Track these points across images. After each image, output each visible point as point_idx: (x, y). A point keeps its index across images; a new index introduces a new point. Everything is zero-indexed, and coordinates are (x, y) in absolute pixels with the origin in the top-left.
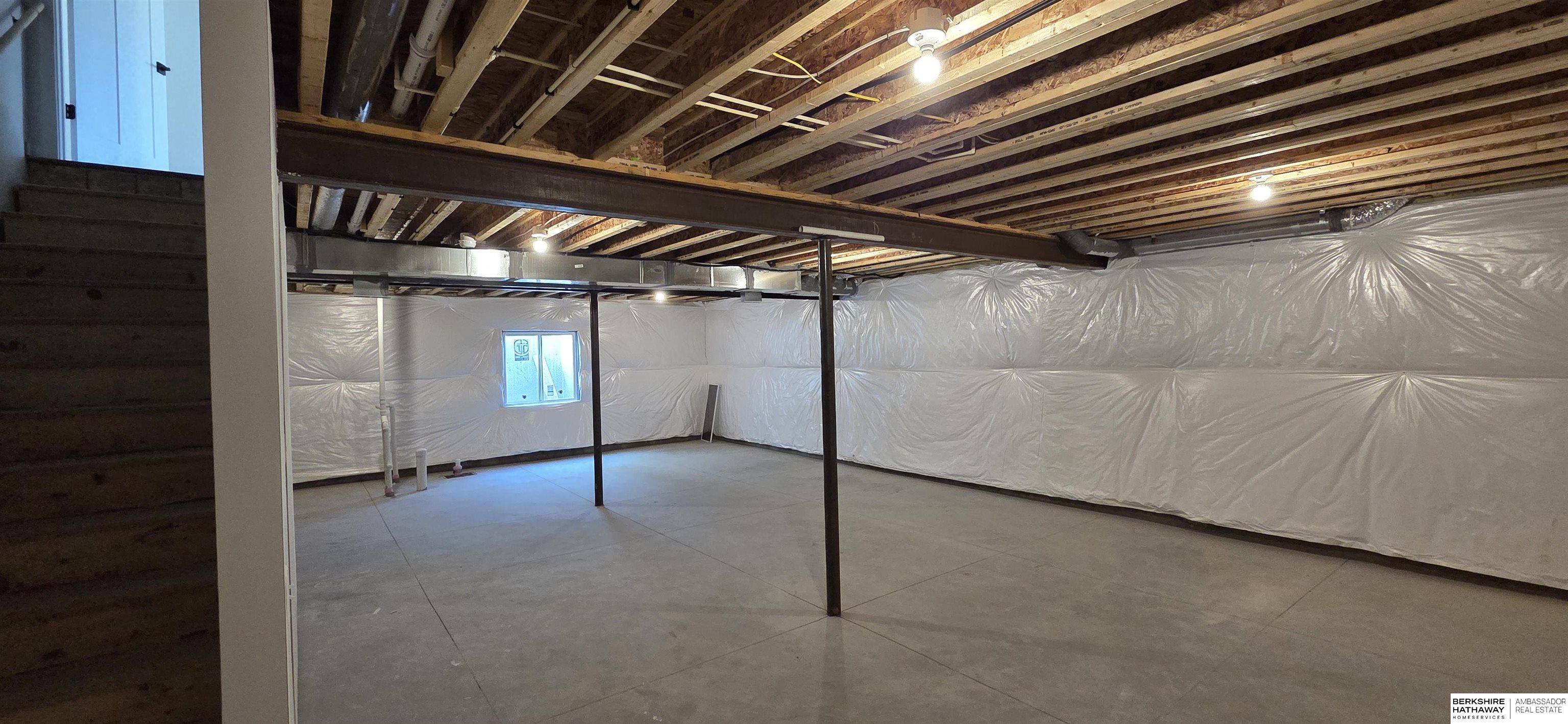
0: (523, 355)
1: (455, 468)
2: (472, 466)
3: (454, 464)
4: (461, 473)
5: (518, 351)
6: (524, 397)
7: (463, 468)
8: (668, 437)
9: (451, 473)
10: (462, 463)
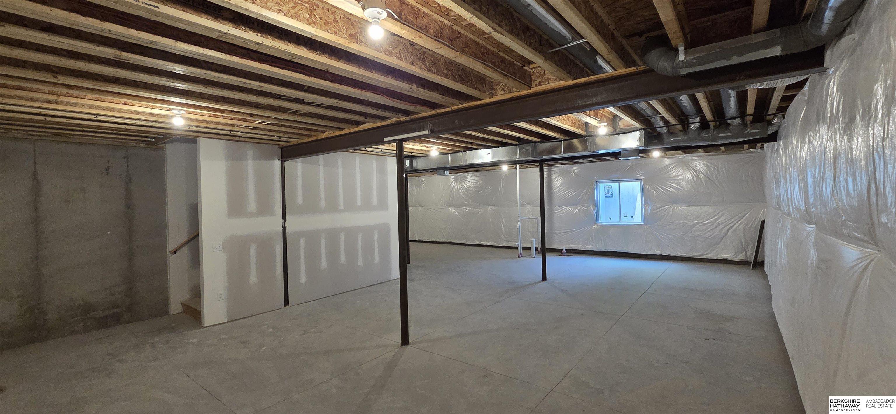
0: (609, 194)
1: (562, 252)
2: (571, 252)
3: (562, 250)
4: (565, 255)
5: (606, 192)
6: (610, 219)
7: (566, 252)
8: (717, 258)
9: (560, 254)
10: (566, 250)
